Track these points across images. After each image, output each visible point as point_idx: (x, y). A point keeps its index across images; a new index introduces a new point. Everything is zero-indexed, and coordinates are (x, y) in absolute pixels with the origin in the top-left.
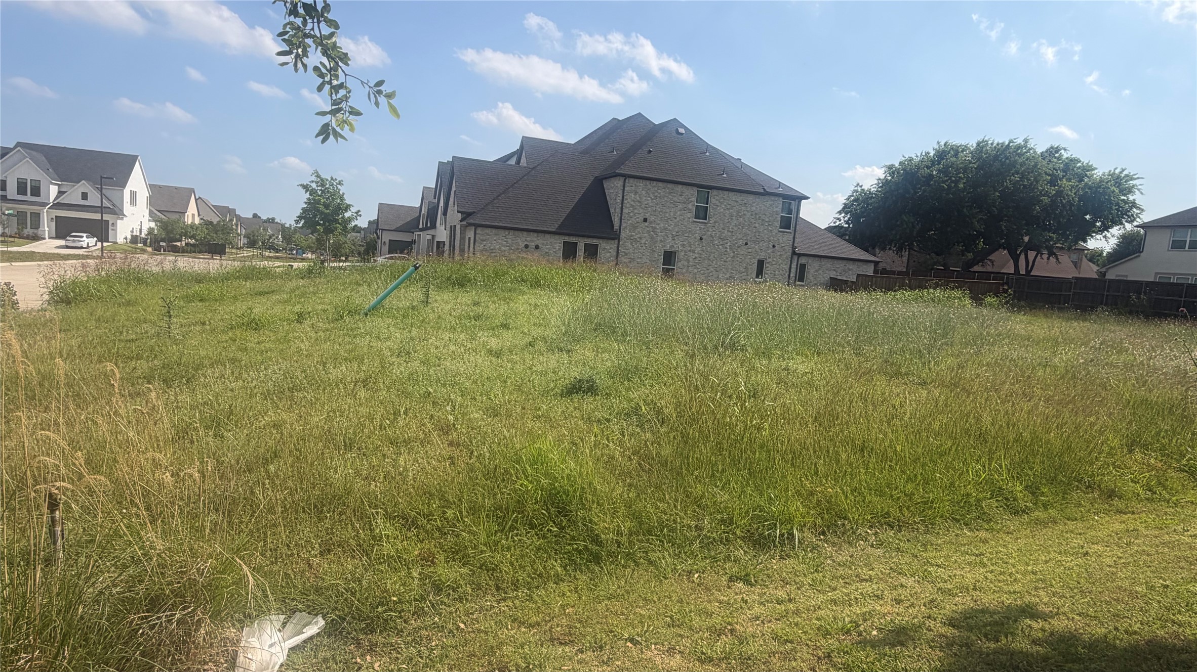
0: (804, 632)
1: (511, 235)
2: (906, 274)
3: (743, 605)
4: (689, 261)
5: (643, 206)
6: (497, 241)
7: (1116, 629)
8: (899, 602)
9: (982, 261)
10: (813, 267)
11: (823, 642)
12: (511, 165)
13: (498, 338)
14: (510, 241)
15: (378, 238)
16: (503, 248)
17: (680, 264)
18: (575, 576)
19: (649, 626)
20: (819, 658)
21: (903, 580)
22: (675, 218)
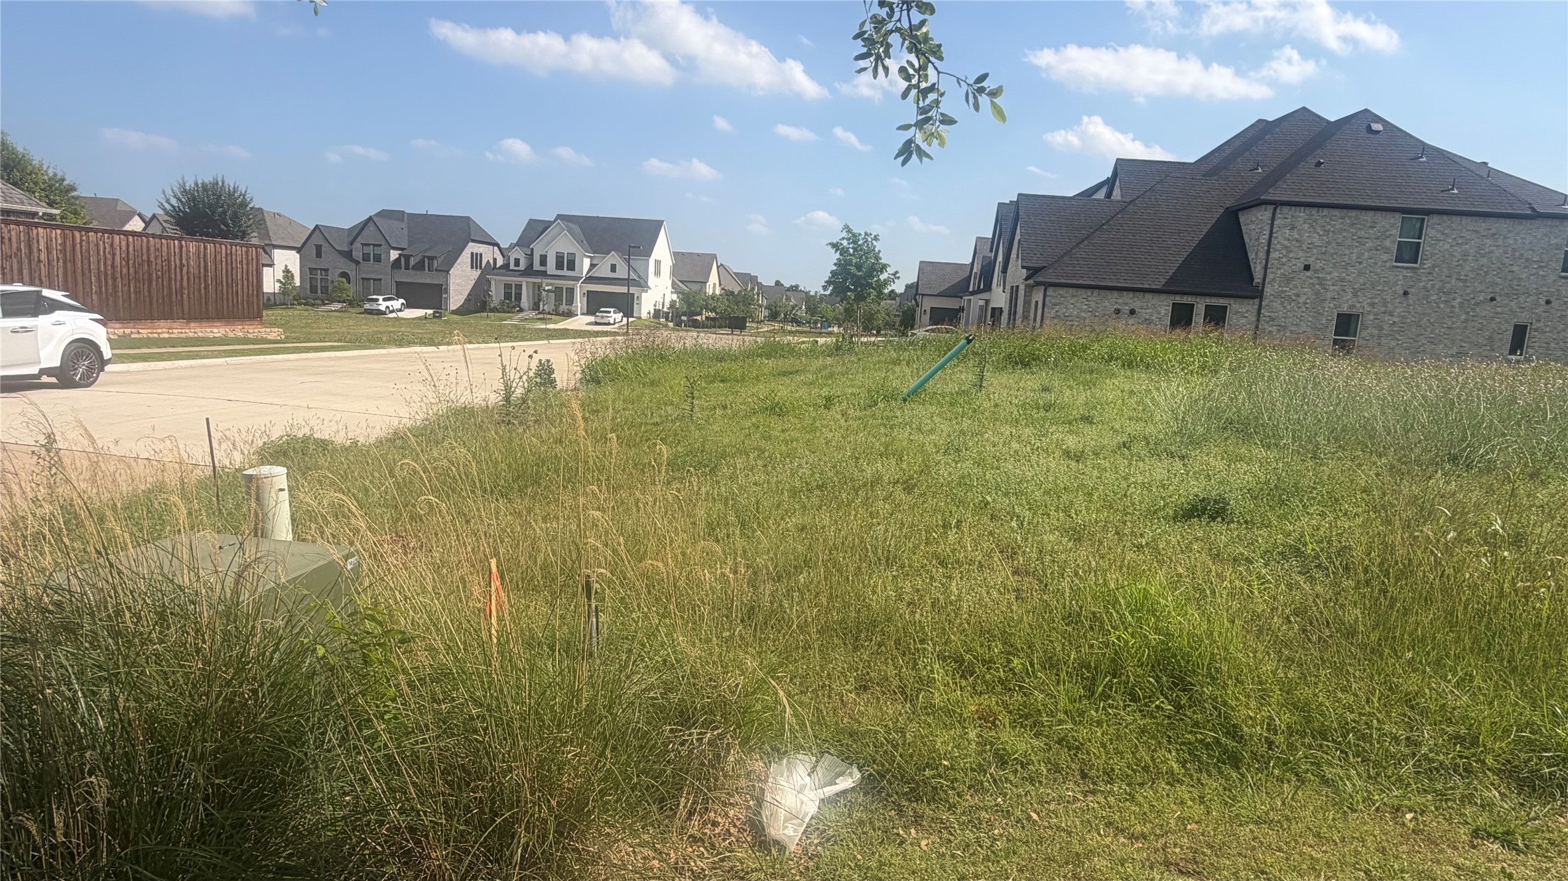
1: (1095, 296)
4: (1381, 329)
5: (1304, 247)
6: (1075, 304)
12: (1099, 200)
13: (1077, 434)
14: (1093, 304)
15: (918, 306)
16: (1083, 314)
17: (1365, 334)
18: (1199, 779)
22: (1360, 263)
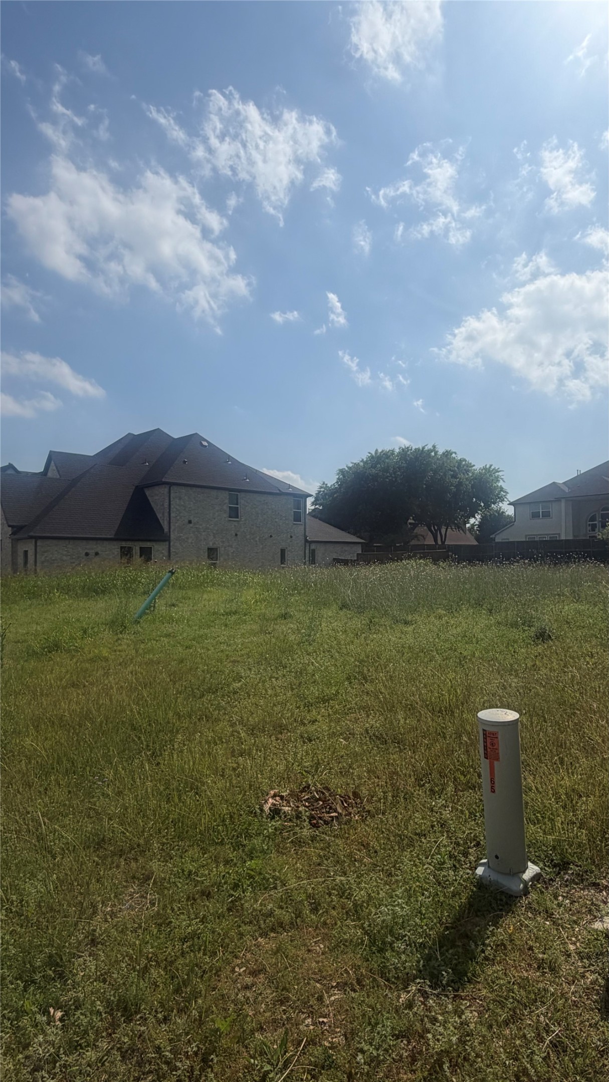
1: (71, 545)
4: (229, 555)
5: (187, 509)
6: (58, 551)
14: (71, 550)
16: (65, 558)
17: (222, 558)
22: (214, 518)
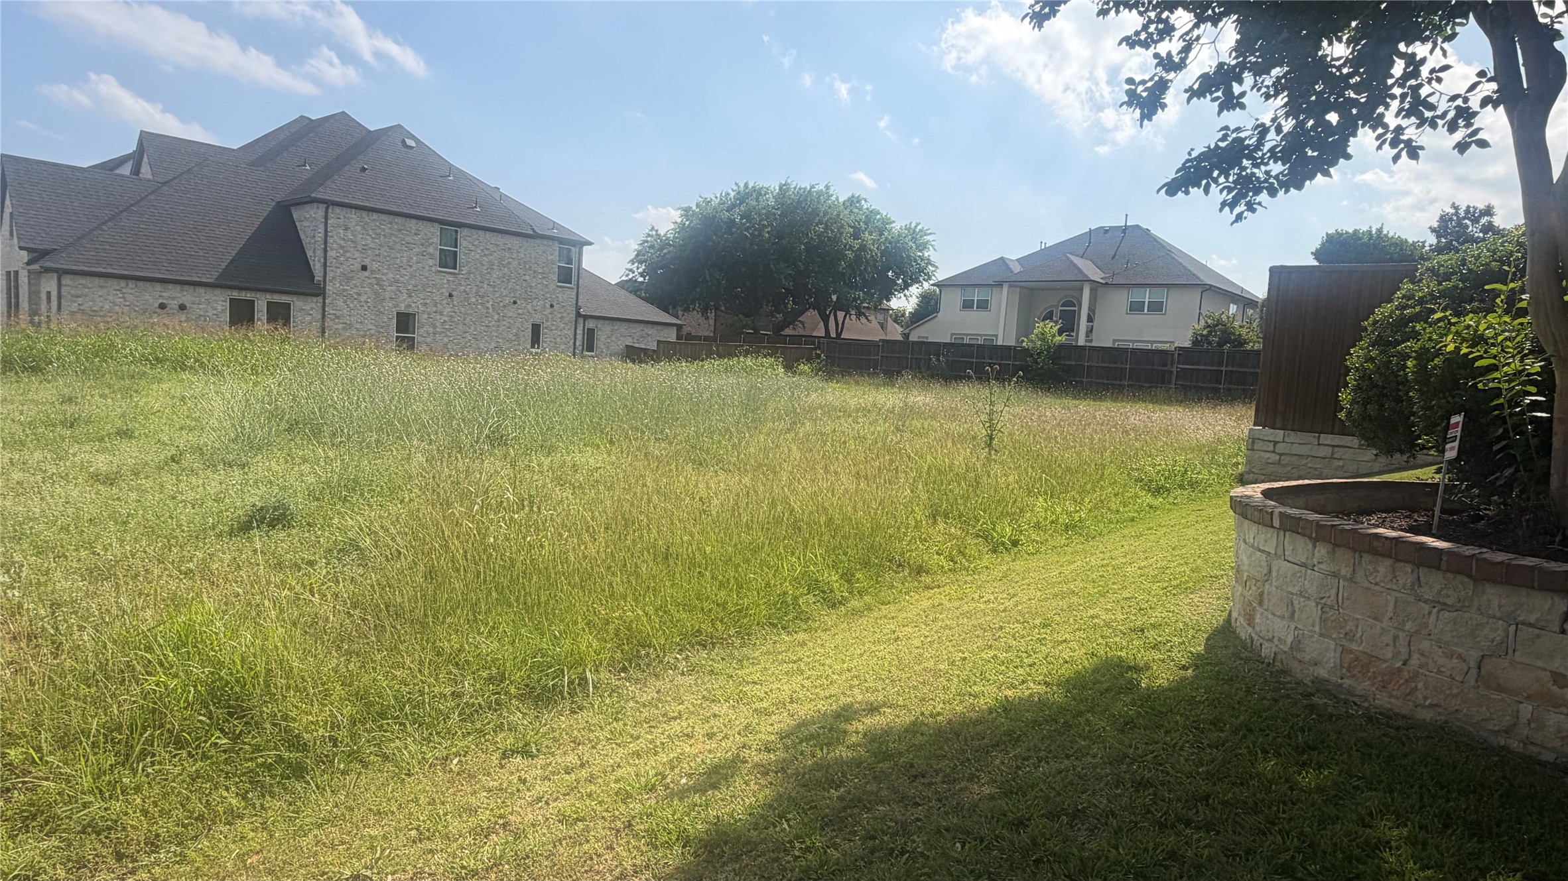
0: (600, 802)
2: (714, 339)
3: (521, 787)
4: (435, 327)
5: (359, 247)
7: (922, 714)
8: (710, 736)
9: (792, 323)
10: (603, 333)
11: (622, 808)
12: (122, 176)
14: (129, 297)
17: (422, 331)
18: (262, 805)
19: (383, 850)
20: (618, 831)
21: (716, 709)
22: (411, 266)
